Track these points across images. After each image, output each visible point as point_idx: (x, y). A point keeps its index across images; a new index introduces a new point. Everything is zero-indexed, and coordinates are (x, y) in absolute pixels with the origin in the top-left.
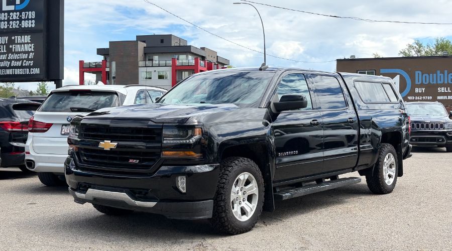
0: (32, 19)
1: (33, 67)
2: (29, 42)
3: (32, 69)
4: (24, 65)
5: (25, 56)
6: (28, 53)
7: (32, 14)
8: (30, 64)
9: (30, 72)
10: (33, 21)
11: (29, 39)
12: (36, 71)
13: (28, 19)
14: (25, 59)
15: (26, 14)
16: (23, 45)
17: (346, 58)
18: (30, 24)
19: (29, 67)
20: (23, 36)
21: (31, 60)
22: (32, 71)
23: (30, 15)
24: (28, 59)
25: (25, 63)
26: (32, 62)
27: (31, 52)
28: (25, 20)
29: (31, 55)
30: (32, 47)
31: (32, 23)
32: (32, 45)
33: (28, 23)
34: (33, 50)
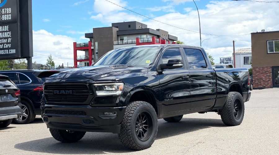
0: (9, 14)
1: (11, 48)
2: (8, 30)
3: (10, 50)
4: (4, 47)
5: (5, 41)
6: (7, 38)
7: (9, 10)
8: (9, 47)
9: (9, 52)
10: (10, 15)
11: (8, 28)
12: (13, 51)
13: (6, 14)
14: (5, 43)
15: (5, 10)
16: (3, 33)
17: (258, 32)
18: (8, 17)
19: (8, 49)
20: (3, 27)
21: (9, 43)
22: (10, 51)
23: (8, 11)
24: (7, 43)
25: (5, 46)
26: (10, 45)
27: (9, 37)
28: (4, 14)
29: (9, 40)
30: (10, 34)
31: (9, 17)
32: (10, 32)
33: (7, 17)
34: (10, 36)
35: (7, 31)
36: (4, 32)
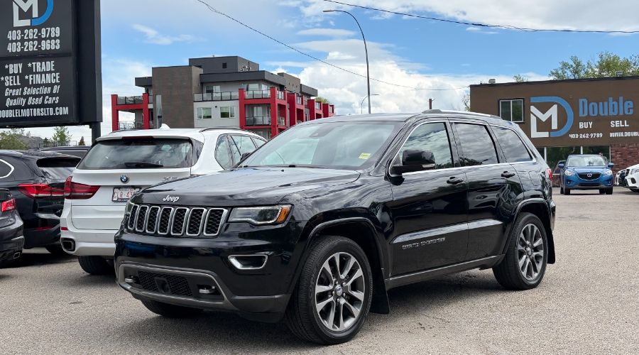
0: (55, 38)
1: (59, 105)
2: (53, 70)
3: (57, 108)
4: (46, 102)
5: (47, 90)
6: (52, 85)
7: (56, 31)
8: (54, 101)
9: (54, 112)
10: (58, 41)
11: (53, 65)
12: (64, 111)
13: (50, 38)
14: (47, 95)
15: (47, 31)
16: (43, 75)
18: (53, 44)
19: (54, 106)
20: (43, 63)
21: (55, 95)
22: (58, 111)
23: (53, 32)
24: (51, 95)
25: (48, 100)
26: (58, 98)
27: (56, 84)
28: (45, 39)
29: (56, 89)
30: (58, 77)
31: (56, 44)
32: (57, 74)
33: (51, 44)
34: (58, 81)
35: (50, 72)
36: (45, 73)
